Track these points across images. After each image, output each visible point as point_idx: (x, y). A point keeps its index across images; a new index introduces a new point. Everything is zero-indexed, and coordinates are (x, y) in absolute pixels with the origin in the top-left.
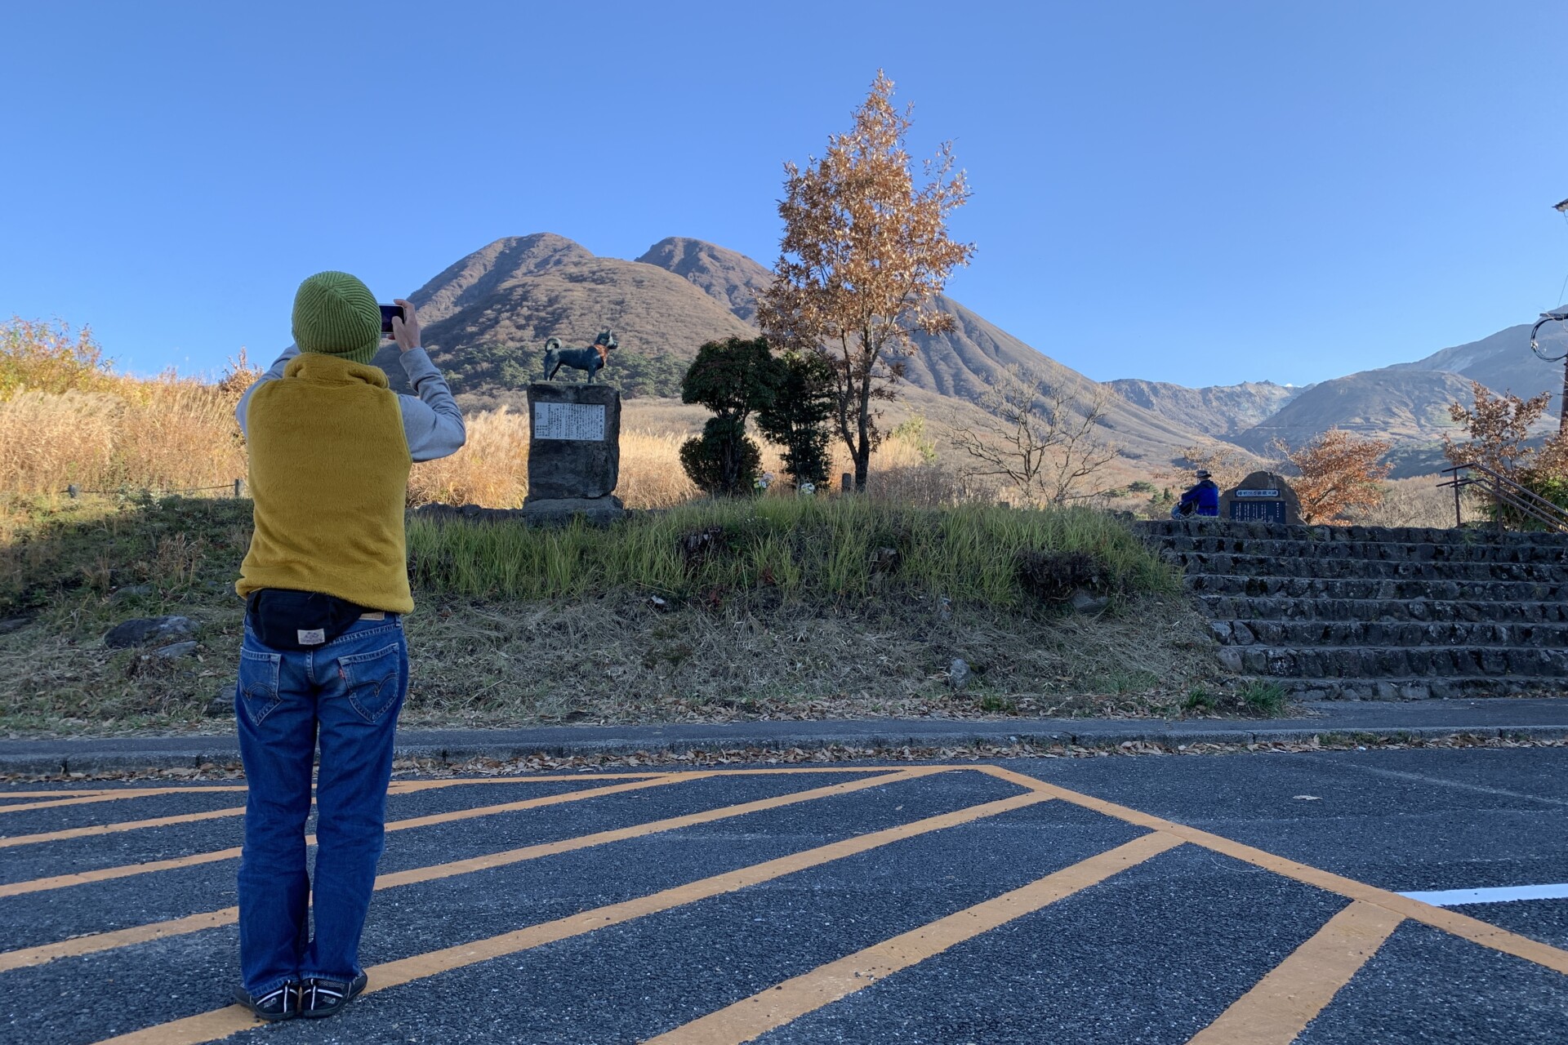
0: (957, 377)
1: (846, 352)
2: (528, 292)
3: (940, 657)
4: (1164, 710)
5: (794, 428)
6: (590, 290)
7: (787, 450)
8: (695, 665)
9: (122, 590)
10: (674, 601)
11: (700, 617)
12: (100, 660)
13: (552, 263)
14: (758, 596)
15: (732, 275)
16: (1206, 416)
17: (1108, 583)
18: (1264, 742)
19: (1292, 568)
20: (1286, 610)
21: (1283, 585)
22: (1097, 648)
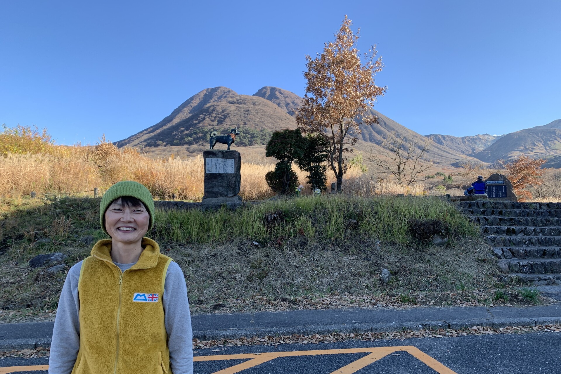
0: (370, 134)
1: (333, 133)
2: (215, 108)
3: (377, 268)
4: (485, 301)
5: (312, 165)
6: (237, 107)
7: (308, 174)
8: (271, 272)
9: (39, 241)
10: (262, 244)
11: (273, 250)
12: (26, 273)
13: (223, 98)
14: (297, 241)
15: (287, 99)
16: (463, 147)
17: (448, 232)
18: (540, 325)
19: (525, 222)
20: (525, 242)
21: (522, 230)
22: (445, 262)
